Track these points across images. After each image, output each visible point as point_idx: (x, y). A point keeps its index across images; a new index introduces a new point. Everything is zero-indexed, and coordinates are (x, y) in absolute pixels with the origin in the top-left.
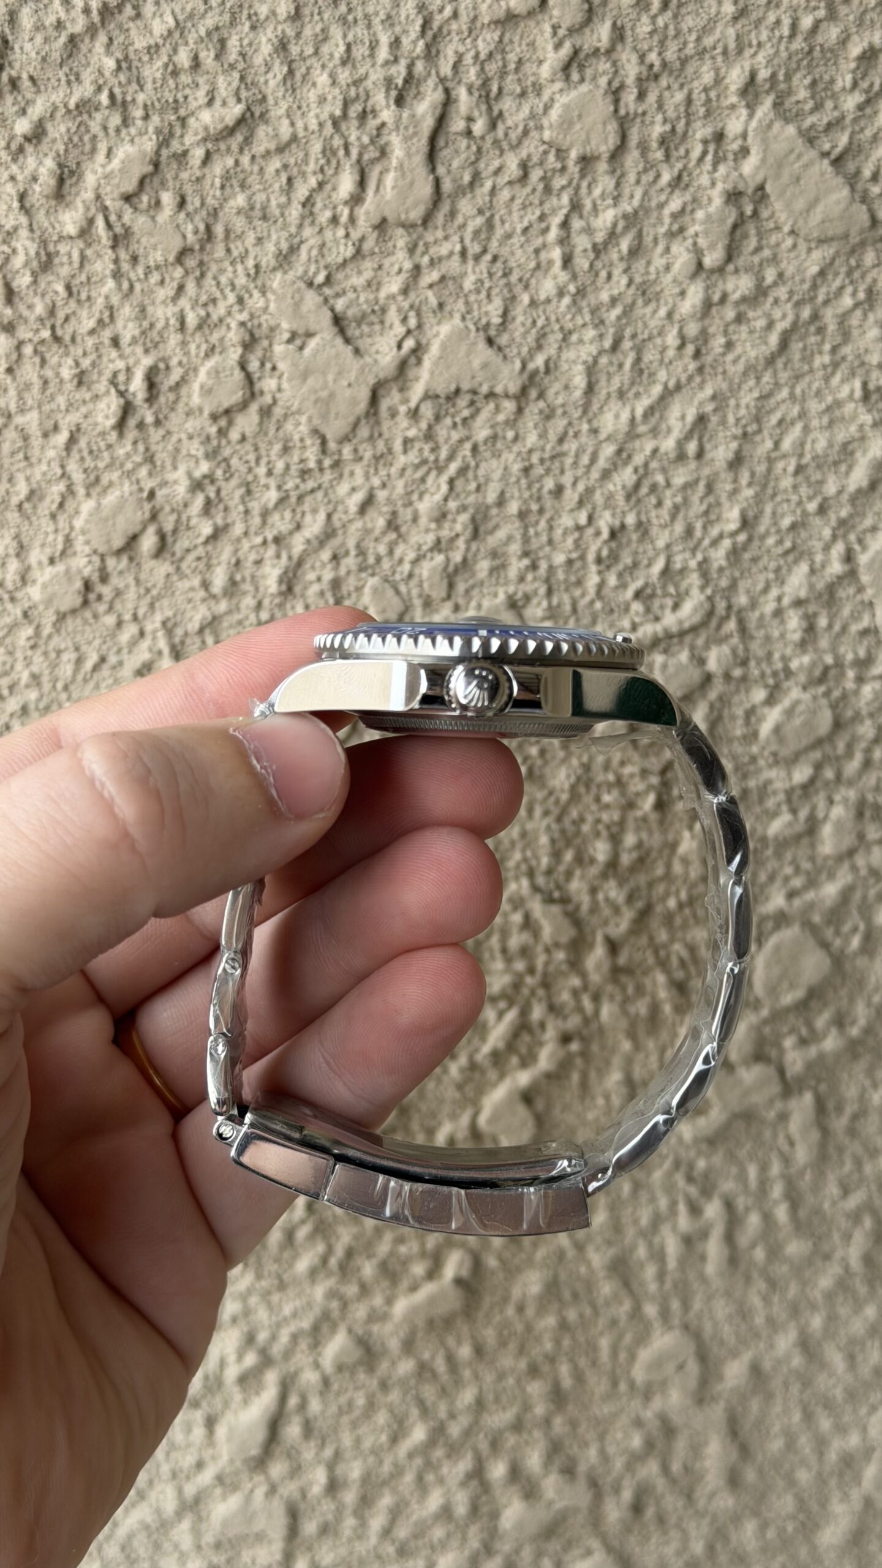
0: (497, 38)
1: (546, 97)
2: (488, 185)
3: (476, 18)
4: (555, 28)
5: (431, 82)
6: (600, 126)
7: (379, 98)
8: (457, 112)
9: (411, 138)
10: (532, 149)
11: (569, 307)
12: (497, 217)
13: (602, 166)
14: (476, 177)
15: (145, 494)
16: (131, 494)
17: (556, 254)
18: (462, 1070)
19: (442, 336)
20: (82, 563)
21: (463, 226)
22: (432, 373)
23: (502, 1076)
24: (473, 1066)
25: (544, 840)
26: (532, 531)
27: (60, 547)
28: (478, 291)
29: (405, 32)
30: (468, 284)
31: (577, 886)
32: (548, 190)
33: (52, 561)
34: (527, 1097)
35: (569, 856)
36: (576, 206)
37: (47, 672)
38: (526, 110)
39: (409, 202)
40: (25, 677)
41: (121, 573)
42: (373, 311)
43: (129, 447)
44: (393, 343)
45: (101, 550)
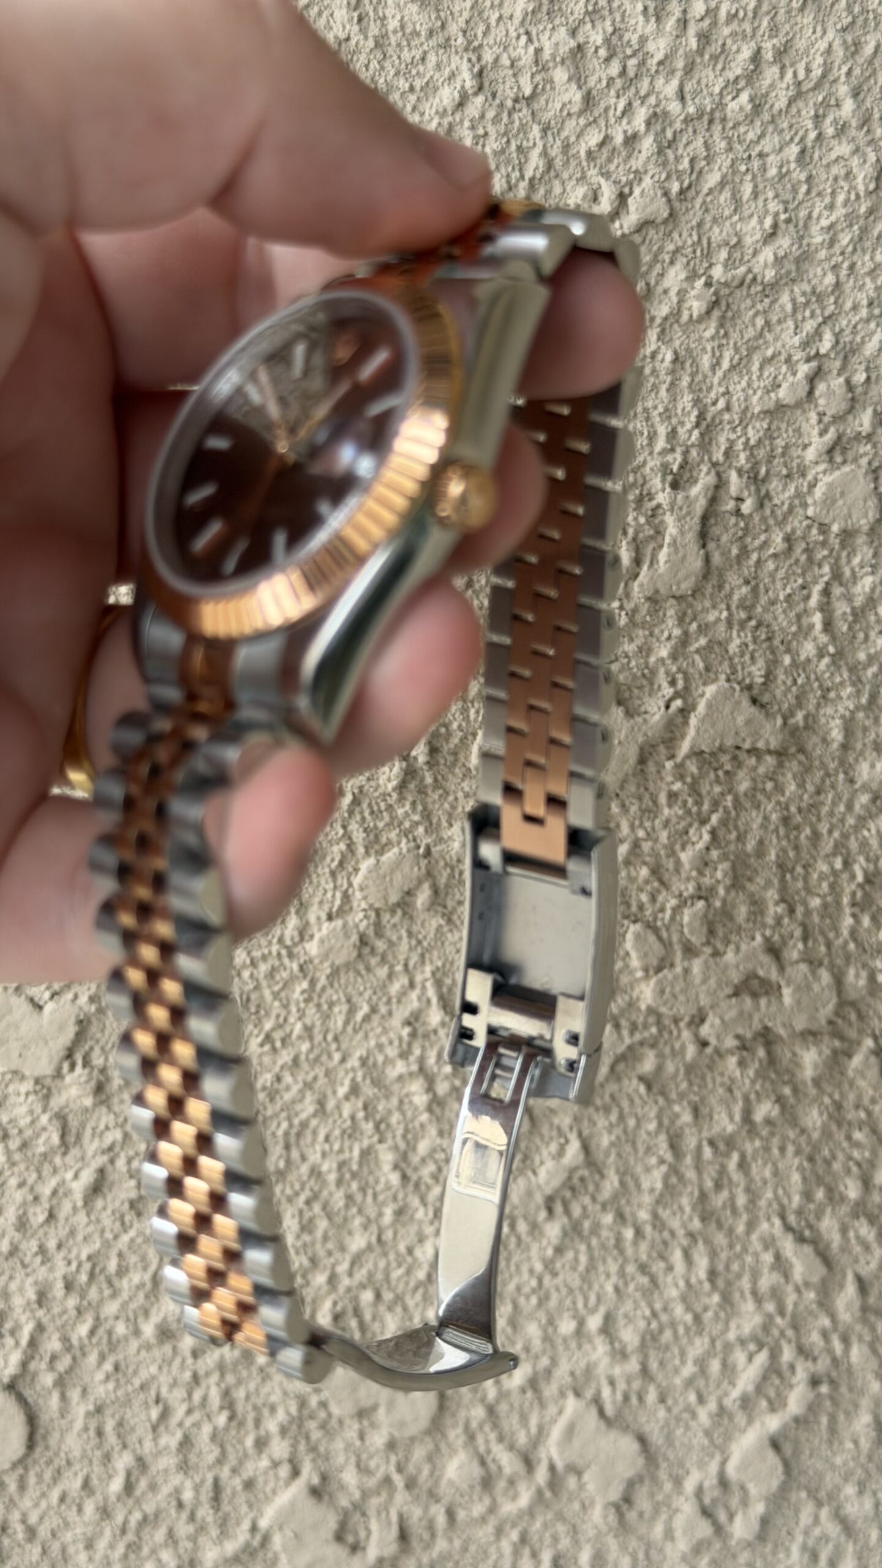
0: (765, 426)
1: (810, 477)
2: (754, 556)
3: (747, 408)
4: (822, 415)
5: (704, 468)
6: (861, 503)
7: (656, 482)
8: (727, 492)
9: (684, 518)
10: (796, 523)
11: (828, 666)
12: (761, 586)
13: (861, 540)
14: (744, 552)
15: (421, 851)
16: (409, 851)
17: (817, 619)
18: (711, 1415)
19: (708, 695)
20: (358, 918)
21: (730, 596)
22: (698, 730)
23: (750, 1421)
24: (722, 1410)
25: (796, 1178)
26: (788, 876)
27: (338, 903)
28: (742, 655)
29: (682, 423)
30: (733, 647)
31: (829, 1226)
32: (810, 560)
33: (330, 918)
34: (775, 1444)
35: (820, 1194)
36: (837, 575)
37: (318, 1023)
38: (792, 490)
39: (680, 575)
40: (298, 1028)
41: (395, 926)
42: (644, 675)
43: (408, 807)
44: (662, 703)
45: (377, 905)
